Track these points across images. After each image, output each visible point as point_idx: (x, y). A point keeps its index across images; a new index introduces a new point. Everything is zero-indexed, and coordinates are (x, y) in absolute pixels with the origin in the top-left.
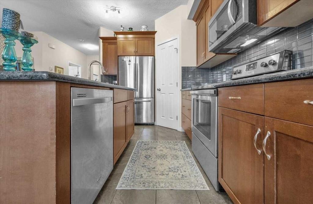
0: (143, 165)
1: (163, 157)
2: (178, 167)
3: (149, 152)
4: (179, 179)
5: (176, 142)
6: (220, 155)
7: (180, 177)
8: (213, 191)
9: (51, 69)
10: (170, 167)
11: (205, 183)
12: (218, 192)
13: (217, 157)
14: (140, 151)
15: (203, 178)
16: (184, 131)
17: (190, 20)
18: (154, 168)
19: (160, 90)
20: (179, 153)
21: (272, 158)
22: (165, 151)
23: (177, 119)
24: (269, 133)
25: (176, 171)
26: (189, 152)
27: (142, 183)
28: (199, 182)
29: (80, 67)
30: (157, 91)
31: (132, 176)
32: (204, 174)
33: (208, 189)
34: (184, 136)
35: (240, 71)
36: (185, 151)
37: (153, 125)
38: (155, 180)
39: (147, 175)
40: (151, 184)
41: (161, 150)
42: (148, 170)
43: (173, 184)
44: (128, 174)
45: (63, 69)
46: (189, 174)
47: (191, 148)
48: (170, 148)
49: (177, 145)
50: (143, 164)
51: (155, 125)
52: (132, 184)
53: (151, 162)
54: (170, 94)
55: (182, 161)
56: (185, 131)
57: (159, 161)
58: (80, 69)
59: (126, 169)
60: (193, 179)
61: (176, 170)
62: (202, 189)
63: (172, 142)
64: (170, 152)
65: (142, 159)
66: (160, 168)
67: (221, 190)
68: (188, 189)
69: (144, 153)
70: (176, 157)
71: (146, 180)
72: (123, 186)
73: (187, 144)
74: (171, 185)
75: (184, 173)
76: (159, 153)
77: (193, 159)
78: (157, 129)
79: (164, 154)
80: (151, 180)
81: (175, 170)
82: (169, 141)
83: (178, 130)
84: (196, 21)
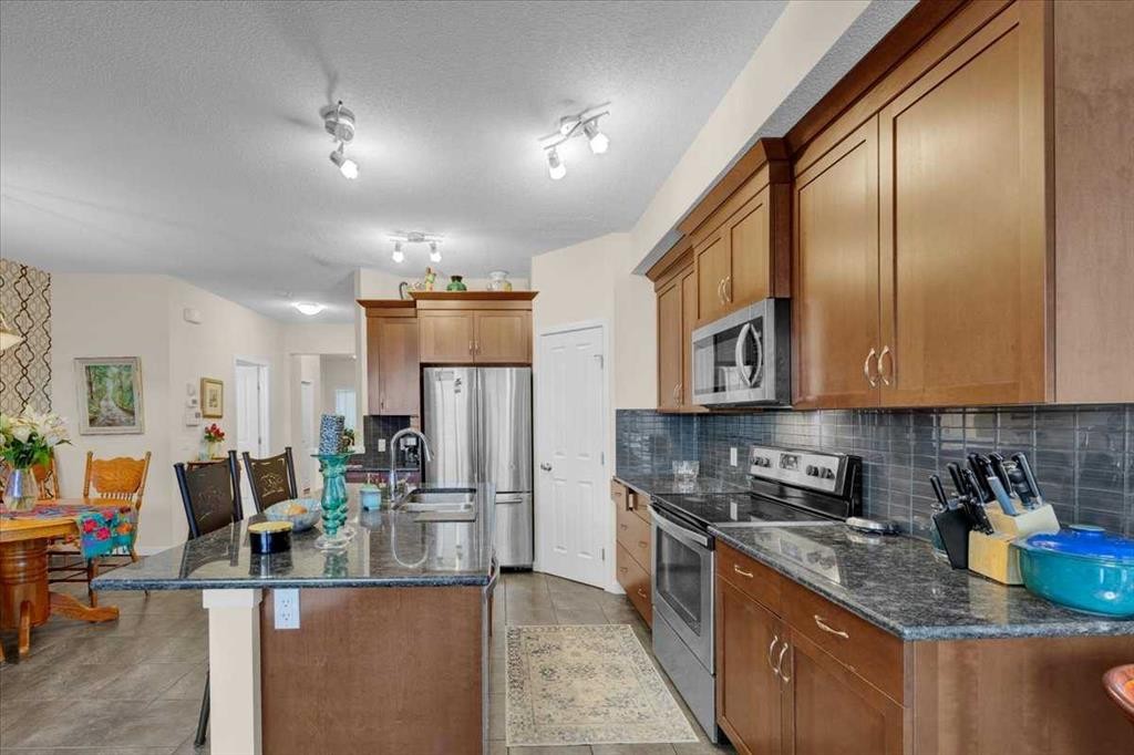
0: (544, 693)
1: (586, 671)
2: (626, 696)
3: (547, 660)
4: (633, 722)
5: (608, 629)
6: (721, 670)
7: (634, 718)
8: (706, 743)
9: (191, 391)
10: (609, 696)
11: (689, 729)
12: (715, 745)
13: (715, 675)
14: (524, 659)
15: (685, 719)
16: (624, 593)
17: (638, 277)
18: (572, 700)
19: (550, 469)
20: (621, 661)
21: (790, 681)
22: (588, 657)
23: (603, 558)
24: (786, 645)
25: (623, 704)
26: (646, 657)
27: (556, 733)
28: (677, 727)
29: (265, 368)
30: (539, 472)
31: (529, 719)
32: (687, 711)
33: (697, 740)
34: (626, 608)
35: (768, 461)
36: (636, 655)
37: (528, 570)
38: (583, 726)
39: (560, 717)
40: (578, 735)
41: (574, 654)
42: (560, 705)
43: (623, 733)
44: (519, 715)
45: (221, 383)
46: (655, 712)
47: (650, 646)
48: (596, 646)
49: (613, 637)
50: (544, 690)
51: (535, 569)
52: (536, 735)
53: (560, 686)
54: (584, 485)
55: (634, 683)
56: (626, 590)
57: (578, 683)
58: (265, 372)
59: (508, 705)
60: (663, 722)
61: (624, 701)
62: (684, 741)
63: (598, 629)
64: (600, 659)
65: (537, 680)
66: (587, 701)
67: (723, 741)
68: (656, 741)
69: (535, 662)
70: (616, 671)
71: (563, 726)
72: (519, 739)
73: (637, 635)
74: (620, 736)
75: (642, 710)
76: (572, 661)
77: (658, 676)
78: (543, 584)
79: (586, 663)
80: (573, 727)
81: (621, 702)
82: (590, 626)
83: (606, 590)
84: (655, 281)
